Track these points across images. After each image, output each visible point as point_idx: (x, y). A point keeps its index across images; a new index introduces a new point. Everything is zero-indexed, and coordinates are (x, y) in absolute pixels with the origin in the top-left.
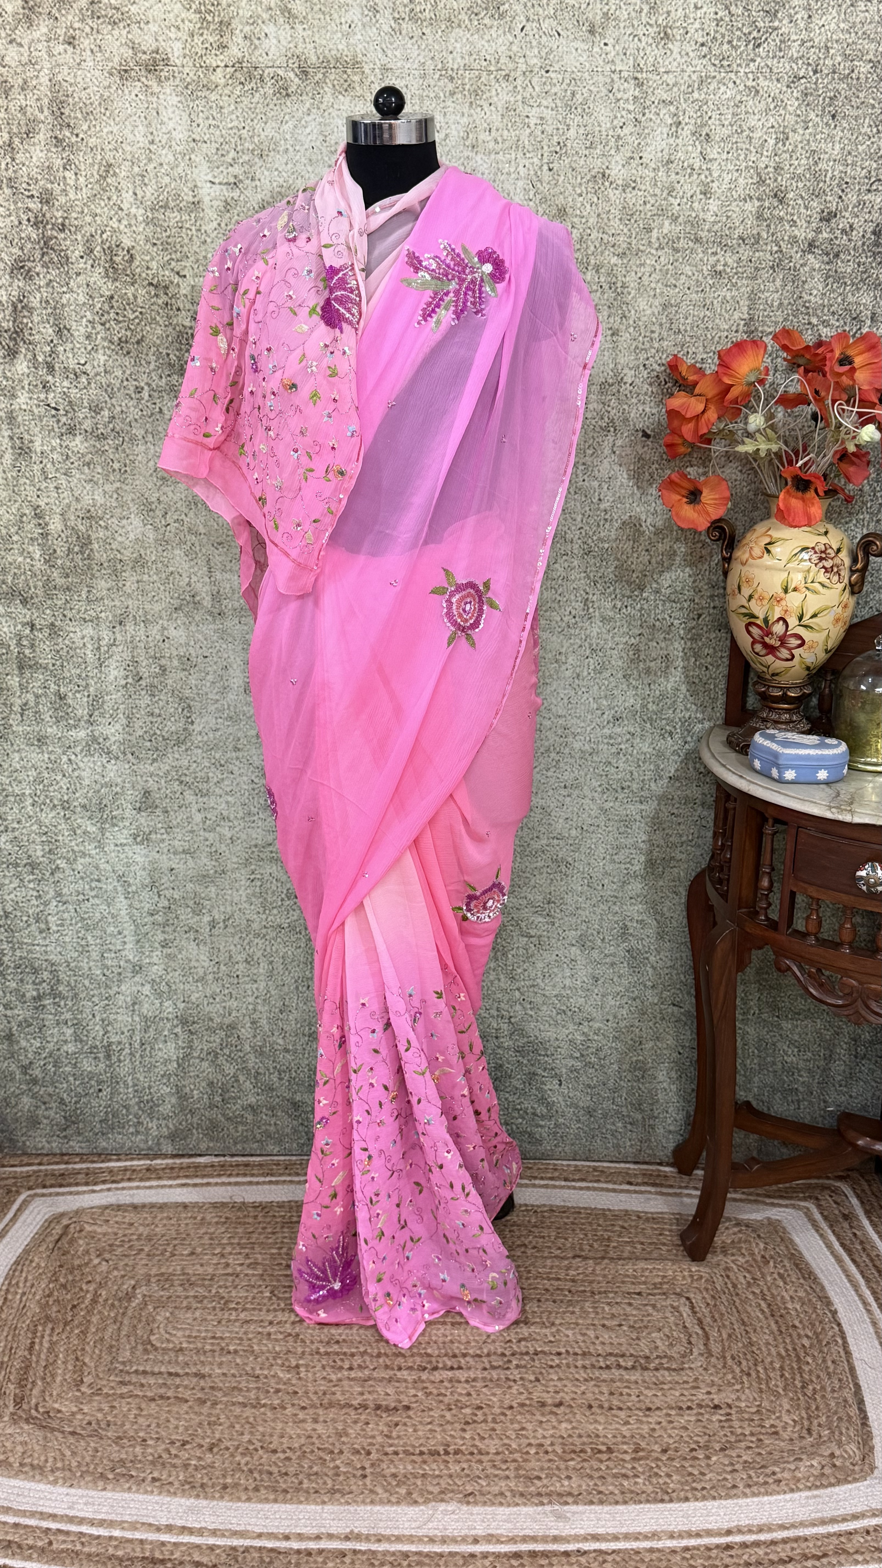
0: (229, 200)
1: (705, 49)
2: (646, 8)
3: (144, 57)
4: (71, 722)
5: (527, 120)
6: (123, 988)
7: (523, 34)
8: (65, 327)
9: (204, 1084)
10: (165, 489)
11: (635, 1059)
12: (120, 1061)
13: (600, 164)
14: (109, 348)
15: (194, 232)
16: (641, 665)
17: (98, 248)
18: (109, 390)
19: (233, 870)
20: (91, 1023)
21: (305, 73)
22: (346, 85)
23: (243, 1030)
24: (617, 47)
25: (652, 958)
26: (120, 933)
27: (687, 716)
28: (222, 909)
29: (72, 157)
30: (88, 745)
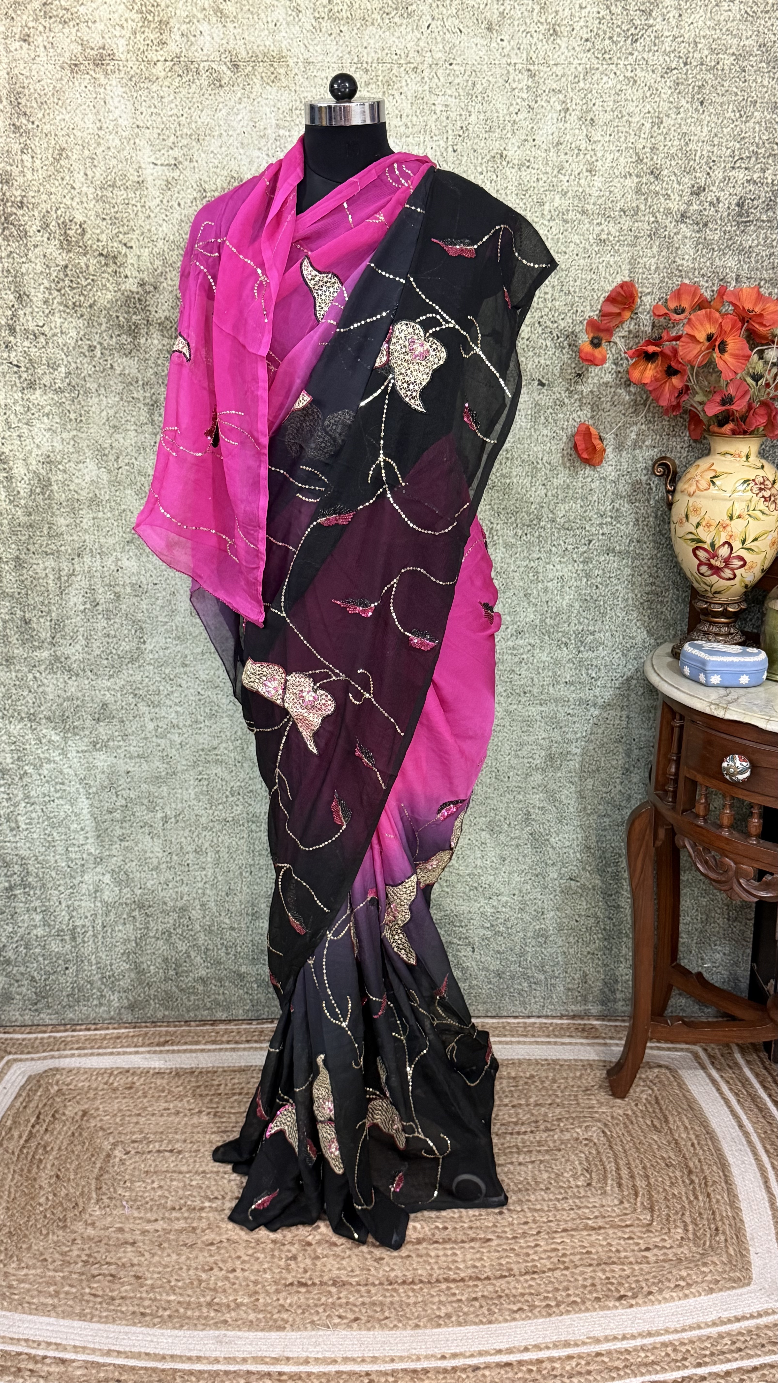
0: (170, 179)
1: (589, 44)
2: (537, 8)
3: (92, 52)
4: (36, 644)
5: (433, 107)
6: (86, 877)
7: (429, 31)
8: (24, 293)
9: (159, 960)
10: (116, 436)
11: (537, 927)
12: (84, 942)
13: (498, 146)
14: (64, 312)
15: (139, 208)
16: (540, 585)
17: (54, 223)
18: (65, 349)
19: (183, 772)
20: (58, 909)
21: (237, 66)
22: (272, 77)
23: (193, 912)
24: (512, 43)
25: (552, 840)
26: (82, 829)
27: (580, 629)
28: (173, 806)
29: (28, 142)
30: (51, 664)
